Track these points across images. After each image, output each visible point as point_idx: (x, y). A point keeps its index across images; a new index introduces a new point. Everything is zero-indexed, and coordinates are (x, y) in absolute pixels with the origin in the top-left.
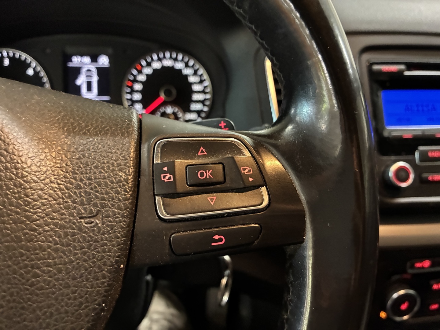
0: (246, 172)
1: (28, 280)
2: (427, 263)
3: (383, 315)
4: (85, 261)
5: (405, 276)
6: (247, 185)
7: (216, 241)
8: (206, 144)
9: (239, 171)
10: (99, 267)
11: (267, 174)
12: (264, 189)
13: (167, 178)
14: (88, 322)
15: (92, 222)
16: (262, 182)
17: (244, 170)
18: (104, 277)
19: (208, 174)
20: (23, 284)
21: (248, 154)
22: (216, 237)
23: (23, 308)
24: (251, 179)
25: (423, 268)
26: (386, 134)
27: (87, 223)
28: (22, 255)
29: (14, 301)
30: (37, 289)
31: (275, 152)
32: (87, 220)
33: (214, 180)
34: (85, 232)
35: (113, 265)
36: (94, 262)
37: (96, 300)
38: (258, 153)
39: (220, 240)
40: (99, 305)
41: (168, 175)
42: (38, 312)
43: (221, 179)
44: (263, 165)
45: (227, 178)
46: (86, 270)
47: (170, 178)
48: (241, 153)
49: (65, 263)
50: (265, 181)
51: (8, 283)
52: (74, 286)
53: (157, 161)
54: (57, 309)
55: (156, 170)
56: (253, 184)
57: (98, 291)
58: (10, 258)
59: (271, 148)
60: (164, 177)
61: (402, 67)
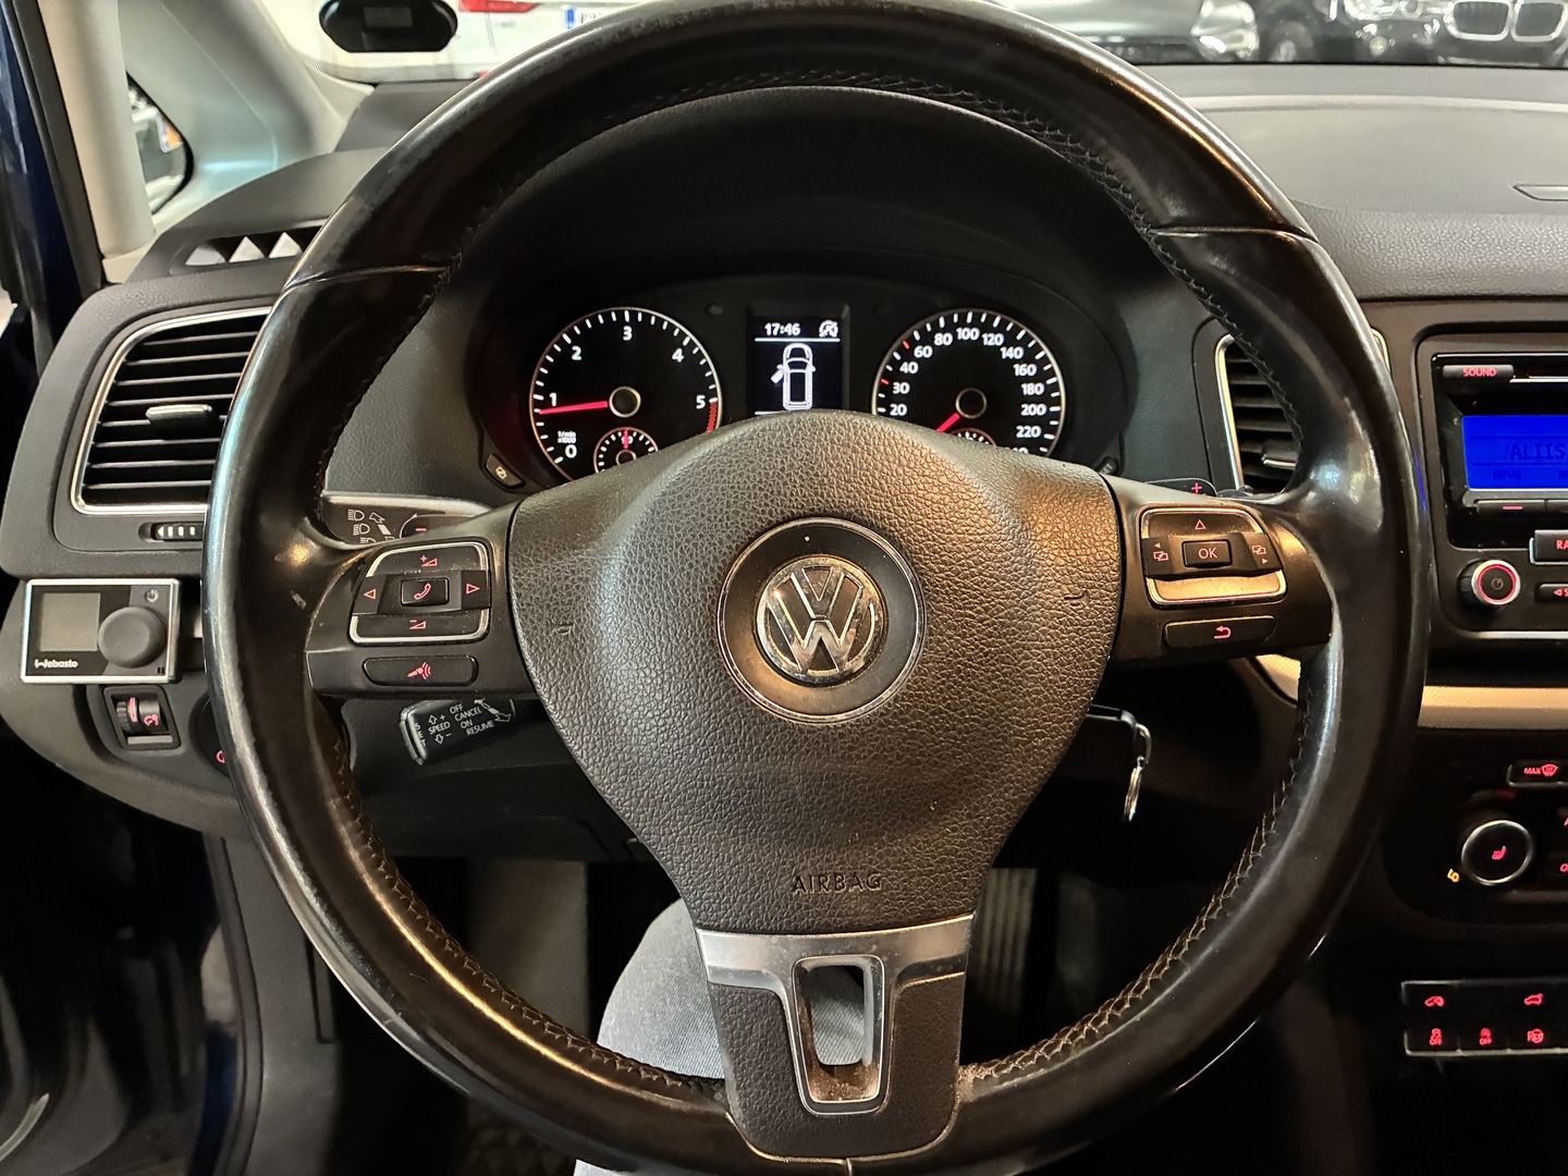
0: (1258, 552)
1: (1019, 662)
2: (1549, 770)
3: (1453, 876)
4: (1073, 646)
5: (1502, 793)
6: (1260, 567)
7: (1220, 633)
8: (1204, 517)
9: (1250, 551)
10: (1088, 655)
11: (1284, 555)
12: (1280, 574)
13: (1161, 556)
14: (1077, 715)
15: (1079, 604)
16: (1278, 565)
17: (1256, 549)
18: (1093, 666)
19: (1211, 553)
20: (1015, 665)
21: (1258, 530)
22: (1221, 629)
23: (1014, 691)
24: (1264, 561)
25: (1541, 777)
26: (1467, 502)
27: (1073, 605)
28: (1015, 633)
29: (1007, 682)
30: (1027, 672)
31: (1291, 527)
32: (1075, 602)
33: (1219, 560)
34: (1072, 615)
35: (1102, 654)
36: (1082, 649)
37: (1085, 691)
38: (1271, 528)
39: (1225, 633)
40: (1088, 697)
41: (1162, 553)
42: (1027, 698)
43: (1227, 559)
44: (1280, 547)
45: (1234, 557)
46: (1075, 656)
47: (1164, 557)
48: (1250, 528)
49: (1053, 648)
50: (1281, 563)
51: (1002, 662)
52: (1064, 673)
53: (1145, 535)
54: (1045, 697)
55: (1145, 548)
56: (1268, 567)
57: (1087, 681)
58: (1005, 635)
59: (1287, 524)
60: (1157, 555)
61: (1509, 367)
